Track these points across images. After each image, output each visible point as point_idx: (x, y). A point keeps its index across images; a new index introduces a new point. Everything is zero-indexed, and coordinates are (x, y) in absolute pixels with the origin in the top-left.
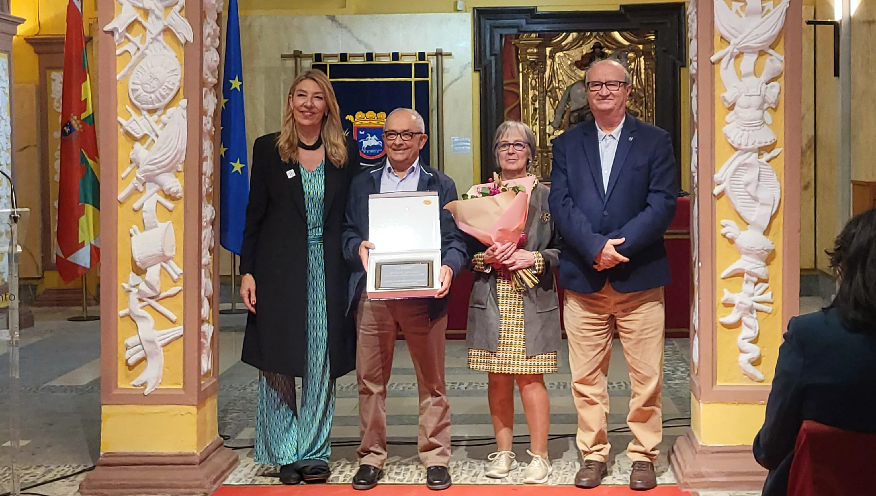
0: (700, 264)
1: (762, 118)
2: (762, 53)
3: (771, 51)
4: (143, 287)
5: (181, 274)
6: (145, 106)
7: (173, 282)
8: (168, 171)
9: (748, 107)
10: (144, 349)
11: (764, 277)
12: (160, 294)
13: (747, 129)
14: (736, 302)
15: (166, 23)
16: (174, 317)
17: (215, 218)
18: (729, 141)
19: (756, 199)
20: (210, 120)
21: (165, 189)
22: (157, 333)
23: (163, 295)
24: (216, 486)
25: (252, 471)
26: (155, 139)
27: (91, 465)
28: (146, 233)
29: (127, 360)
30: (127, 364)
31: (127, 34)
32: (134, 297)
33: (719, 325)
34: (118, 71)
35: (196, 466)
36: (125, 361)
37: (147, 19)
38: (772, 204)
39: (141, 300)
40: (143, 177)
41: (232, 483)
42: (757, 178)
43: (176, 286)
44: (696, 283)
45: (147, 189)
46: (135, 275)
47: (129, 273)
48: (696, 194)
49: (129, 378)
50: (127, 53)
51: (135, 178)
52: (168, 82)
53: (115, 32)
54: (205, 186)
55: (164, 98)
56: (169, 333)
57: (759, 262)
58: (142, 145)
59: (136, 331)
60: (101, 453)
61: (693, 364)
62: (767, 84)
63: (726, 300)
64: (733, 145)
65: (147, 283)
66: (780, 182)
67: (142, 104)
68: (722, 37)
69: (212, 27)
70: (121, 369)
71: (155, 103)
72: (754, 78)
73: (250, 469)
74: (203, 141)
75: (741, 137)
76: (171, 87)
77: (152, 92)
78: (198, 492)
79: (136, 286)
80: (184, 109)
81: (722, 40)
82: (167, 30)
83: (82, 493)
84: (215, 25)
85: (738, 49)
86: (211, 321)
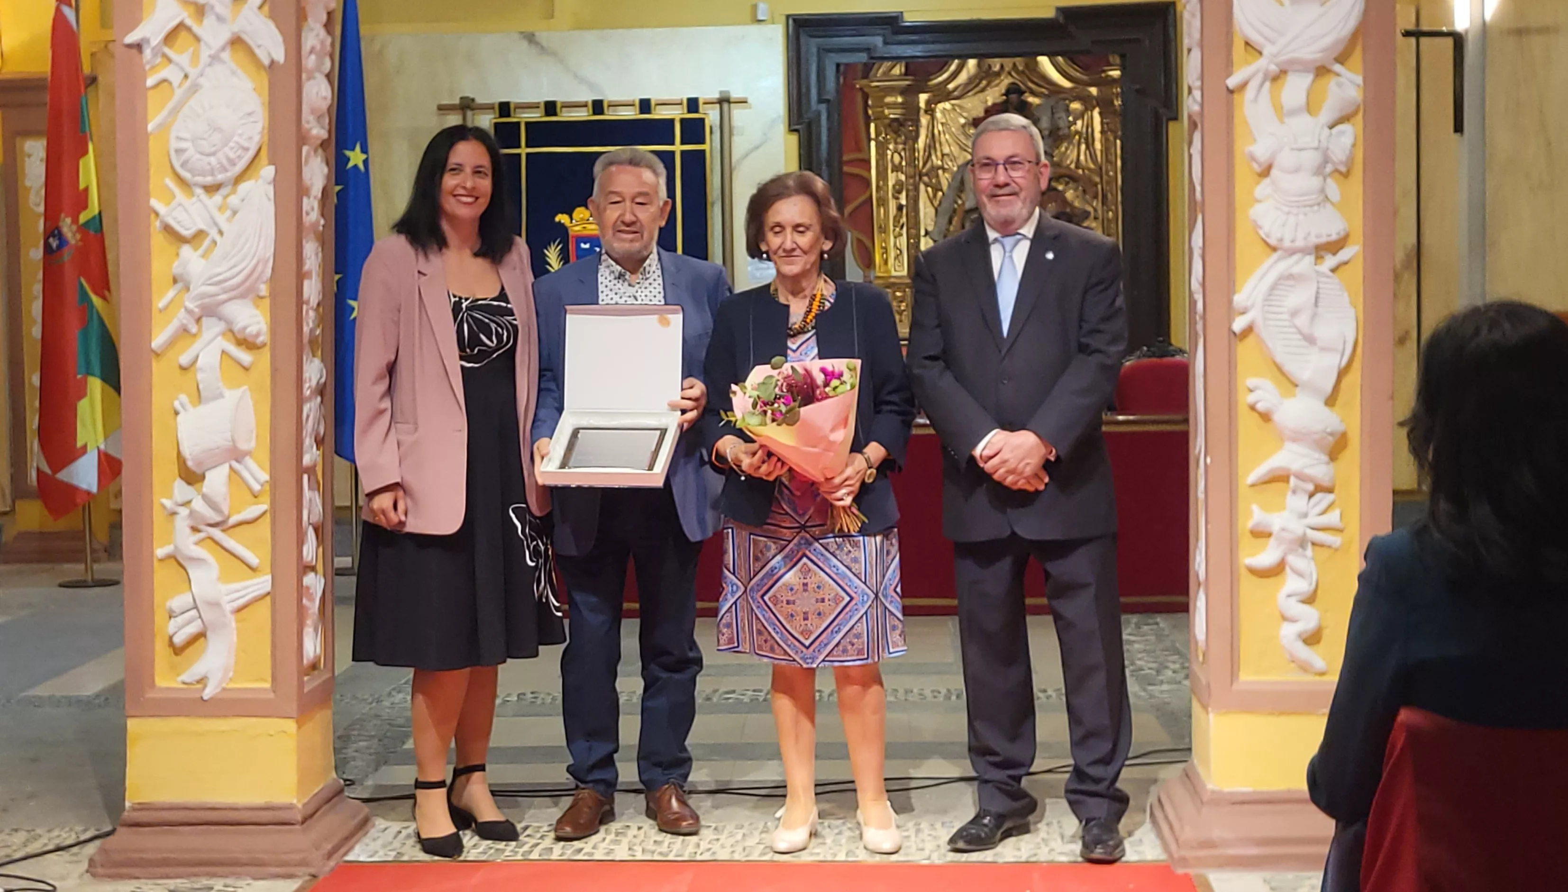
0: (1209, 460)
1: (1322, 191)
2: (1321, 71)
3: (1337, 67)
4: (198, 505)
5: (267, 482)
6: (200, 179)
7: (249, 497)
8: (242, 296)
9: (1297, 170)
10: (200, 617)
11: (1326, 482)
12: (228, 517)
13: (1295, 211)
14: (1275, 528)
15: (236, 29)
16: (254, 560)
17: (325, 383)
18: (1262, 233)
19: (1310, 340)
20: (316, 204)
21: (237, 328)
22: (224, 588)
23: (233, 520)
24: (332, 863)
25: (395, 837)
26: (218, 238)
27: (109, 828)
28: (203, 409)
29: (171, 638)
30: (171, 643)
31: (167, 50)
32: (182, 523)
33: (1243, 572)
34: (149, 117)
35: (297, 827)
36: (167, 639)
37: (201, 21)
38: (1341, 348)
39: (195, 530)
40: (197, 307)
41: (362, 859)
42: (1313, 301)
43: (257, 504)
44: (1201, 495)
45: (204, 328)
46: (183, 484)
47: (175, 480)
48: (1201, 332)
49: (175, 670)
50: (166, 84)
51: (183, 310)
52: (240, 135)
53: (145, 47)
54: (308, 324)
55: (233, 163)
56: (245, 588)
57: (1316, 455)
58: (196, 249)
59: (187, 584)
60: (128, 804)
61: (1196, 643)
62: (1331, 127)
63: (1257, 525)
64: (1268, 240)
65: (206, 498)
66: (1355, 307)
67: (194, 175)
68: (1247, 44)
69: (317, 35)
70: (161, 651)
71: (216, 173)
72: (1306, 118)
73: (392, 835)
74: (304, 242)
75: (1284, 225)
76: (246, 144)
77: (213, 154)
78: (300, 874)
79: (187, 503)
80: (269, 183)
81: (1249, 48)
82: (237, 42)
83: (94, 875)
84: (323, 33)
85: (1277, 65)
86: (320, 567)
